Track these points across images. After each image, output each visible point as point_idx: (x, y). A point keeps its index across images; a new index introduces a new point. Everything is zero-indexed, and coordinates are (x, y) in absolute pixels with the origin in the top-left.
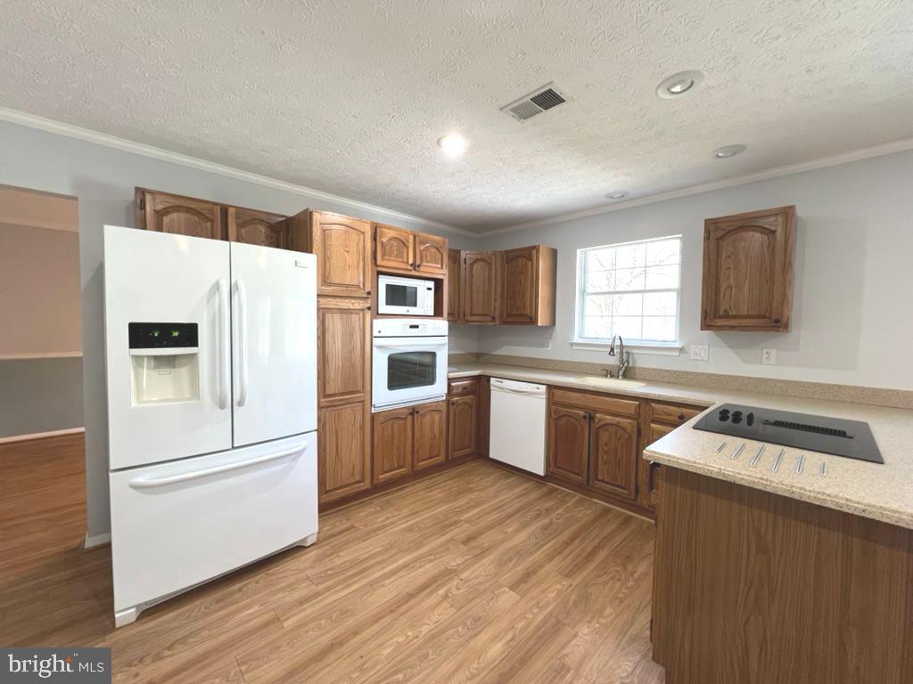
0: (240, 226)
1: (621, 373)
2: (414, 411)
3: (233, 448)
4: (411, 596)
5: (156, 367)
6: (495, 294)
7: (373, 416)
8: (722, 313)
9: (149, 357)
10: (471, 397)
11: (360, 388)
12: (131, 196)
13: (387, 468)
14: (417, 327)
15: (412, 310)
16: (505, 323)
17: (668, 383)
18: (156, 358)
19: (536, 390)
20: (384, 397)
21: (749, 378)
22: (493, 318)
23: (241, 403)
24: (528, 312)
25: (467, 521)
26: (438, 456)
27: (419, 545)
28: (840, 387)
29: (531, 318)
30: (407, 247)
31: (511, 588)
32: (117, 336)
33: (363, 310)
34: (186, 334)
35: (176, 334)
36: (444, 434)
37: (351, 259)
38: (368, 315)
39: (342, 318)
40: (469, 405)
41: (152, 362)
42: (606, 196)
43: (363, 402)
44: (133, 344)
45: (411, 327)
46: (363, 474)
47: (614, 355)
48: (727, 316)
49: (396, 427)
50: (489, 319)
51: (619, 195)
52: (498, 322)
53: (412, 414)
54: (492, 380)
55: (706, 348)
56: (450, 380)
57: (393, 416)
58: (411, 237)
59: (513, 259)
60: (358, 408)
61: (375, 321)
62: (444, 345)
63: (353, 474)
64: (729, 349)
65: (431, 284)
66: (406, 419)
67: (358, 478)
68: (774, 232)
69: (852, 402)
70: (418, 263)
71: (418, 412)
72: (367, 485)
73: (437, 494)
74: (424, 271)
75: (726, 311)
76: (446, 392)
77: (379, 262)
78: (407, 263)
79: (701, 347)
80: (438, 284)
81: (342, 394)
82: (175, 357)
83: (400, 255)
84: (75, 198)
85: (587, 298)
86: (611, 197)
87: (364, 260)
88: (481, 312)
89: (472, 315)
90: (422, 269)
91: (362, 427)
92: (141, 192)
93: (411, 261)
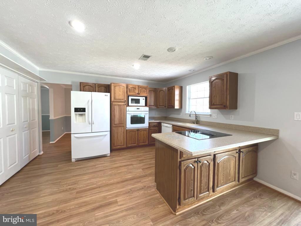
0: (98, 88)
1: (195, 122)
2: (138, 130)
3: (92, 132)
4: (121, 167)
5: (79, 116)
6: (166, 100)
7: (127, 130)
8: (213, 104)
9: (78, 114)
10: (157, 128)
11: (123, 123)
12: (79, 84)
13: (130, 143)
14: (139, 109)
15: (138, 105)
16: (168, 108)
17: (208, 125)
18: (79, 114)
19: (170, 126)
20: (129, 126)
21: (227, 124)
22: (165, 107)
23: (93, 124)
24: (173, 105)
25: (144, 157)
26: (146, 142)
27: (129, 159)
28: (249, 127)
29: (173, 106)
30: (136, 89)
31: (142, 169)
32: (73, 110)
33: (124, 105)
34: (83, 110)
35: (82, 110)
36: (148, 137)
37: (121, 93)
38: (125, 106)
39: (118, 107)
40: (156, 130)
41: (79, 115)
42: (189, 71)
43: (124, 126)
44: (75, 112)
45: (137, 109)
46: (124, 144)
47: (190, 117)
48: (214, 105)
49: (133, 133)
50: (164, 107)
51: (193, 70)
52: (166, 108)
53: (137, 131)
54: (162, 123)
55: (216, 115)
56: (149, 123)
57: (132, 131)
58: (137, 87)
59: (170, 90)
60: (123, 128)
61: (127, 107)
62: (147, 113)
63: (121, 143)
64: (222, 115)
65: (144, 98)
66: (136, 132)
67: (123, 144)
68: (224, 80)
69: (252, 132)
70: (139, 93)
71: (139, 130)
72: (125, 146)
73: (143, 151)
74: (141, 94)
75: (214, 103)
76: (148, 126)
77: (128, 93)
78: (136, 93)
79: (215, 114)
80: (146, 98)
81: (119, 124)
82: (82, 114)
83: (134, 91)
84: (72, 85)
85: (191, 100)
86: (191, 71)
87: (124, 93)
88: (162, 105)
89: (159, 106)
90: (140, 94)
91: (124, 133)
92: (81, 83)
93: (137, 92)
